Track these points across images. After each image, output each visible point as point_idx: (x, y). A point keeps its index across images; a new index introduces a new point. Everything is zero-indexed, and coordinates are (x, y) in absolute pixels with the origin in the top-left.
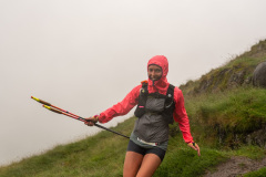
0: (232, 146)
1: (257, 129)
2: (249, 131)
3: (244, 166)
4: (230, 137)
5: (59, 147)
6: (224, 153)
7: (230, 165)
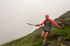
0: (51, 40)
1: (56, 37)
2: (54, 37)
3: (53, 45)
4: (50, 38)
5: (14, 40)
6: (49, 42)
7: (50, 44)
